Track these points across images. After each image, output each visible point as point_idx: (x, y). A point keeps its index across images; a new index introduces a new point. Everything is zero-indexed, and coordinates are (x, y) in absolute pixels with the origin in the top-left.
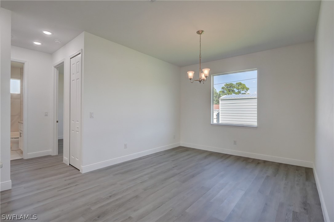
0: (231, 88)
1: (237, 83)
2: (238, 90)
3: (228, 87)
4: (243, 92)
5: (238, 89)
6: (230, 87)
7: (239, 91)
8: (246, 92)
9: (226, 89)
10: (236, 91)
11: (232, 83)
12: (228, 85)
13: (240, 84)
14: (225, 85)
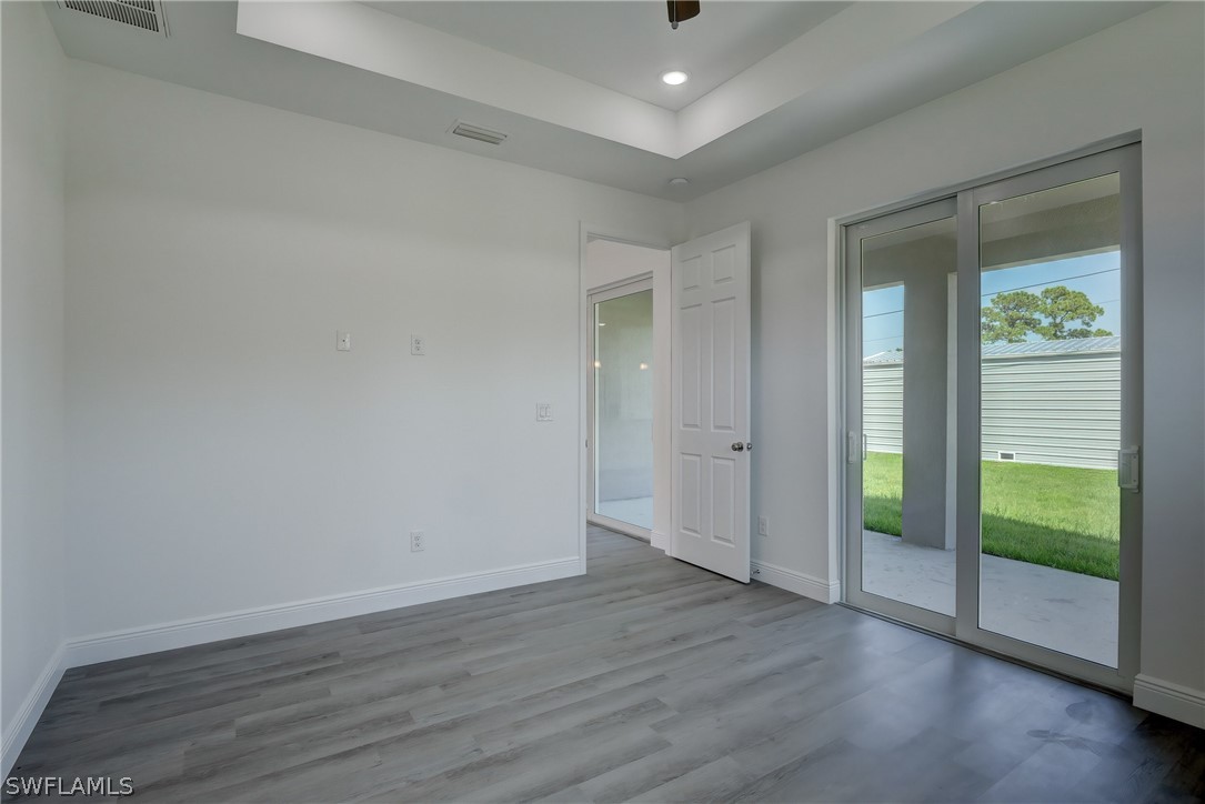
0: (1023, 313)
1: (1047, 291)
2: (1050, 320)
3: (1005, 309)
4: (1077, 325)
5: (1052, 315)
6: (1018, 307)
7: (1058, 320)
8: (1087, 324)
9: (997, 314)
10: (1046, 322)
11: (1025, 290)
12: (1005, 298)
13: (1063, 293)
14: (993, 300)
